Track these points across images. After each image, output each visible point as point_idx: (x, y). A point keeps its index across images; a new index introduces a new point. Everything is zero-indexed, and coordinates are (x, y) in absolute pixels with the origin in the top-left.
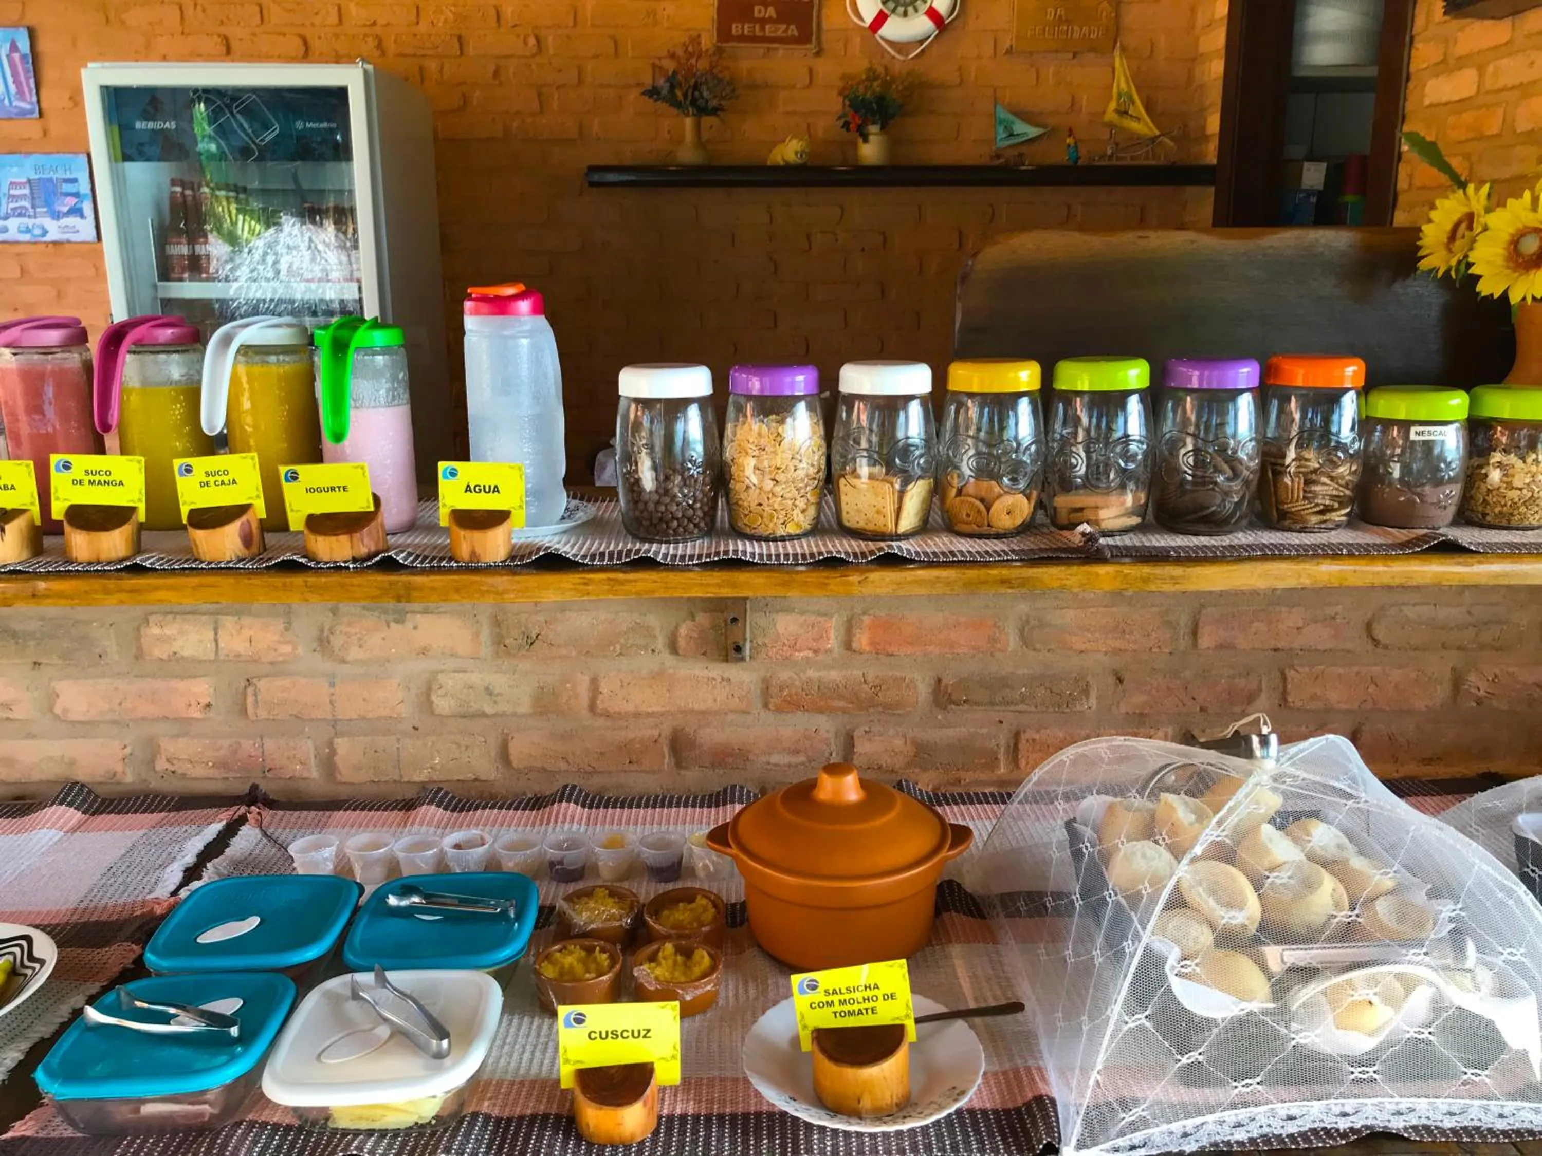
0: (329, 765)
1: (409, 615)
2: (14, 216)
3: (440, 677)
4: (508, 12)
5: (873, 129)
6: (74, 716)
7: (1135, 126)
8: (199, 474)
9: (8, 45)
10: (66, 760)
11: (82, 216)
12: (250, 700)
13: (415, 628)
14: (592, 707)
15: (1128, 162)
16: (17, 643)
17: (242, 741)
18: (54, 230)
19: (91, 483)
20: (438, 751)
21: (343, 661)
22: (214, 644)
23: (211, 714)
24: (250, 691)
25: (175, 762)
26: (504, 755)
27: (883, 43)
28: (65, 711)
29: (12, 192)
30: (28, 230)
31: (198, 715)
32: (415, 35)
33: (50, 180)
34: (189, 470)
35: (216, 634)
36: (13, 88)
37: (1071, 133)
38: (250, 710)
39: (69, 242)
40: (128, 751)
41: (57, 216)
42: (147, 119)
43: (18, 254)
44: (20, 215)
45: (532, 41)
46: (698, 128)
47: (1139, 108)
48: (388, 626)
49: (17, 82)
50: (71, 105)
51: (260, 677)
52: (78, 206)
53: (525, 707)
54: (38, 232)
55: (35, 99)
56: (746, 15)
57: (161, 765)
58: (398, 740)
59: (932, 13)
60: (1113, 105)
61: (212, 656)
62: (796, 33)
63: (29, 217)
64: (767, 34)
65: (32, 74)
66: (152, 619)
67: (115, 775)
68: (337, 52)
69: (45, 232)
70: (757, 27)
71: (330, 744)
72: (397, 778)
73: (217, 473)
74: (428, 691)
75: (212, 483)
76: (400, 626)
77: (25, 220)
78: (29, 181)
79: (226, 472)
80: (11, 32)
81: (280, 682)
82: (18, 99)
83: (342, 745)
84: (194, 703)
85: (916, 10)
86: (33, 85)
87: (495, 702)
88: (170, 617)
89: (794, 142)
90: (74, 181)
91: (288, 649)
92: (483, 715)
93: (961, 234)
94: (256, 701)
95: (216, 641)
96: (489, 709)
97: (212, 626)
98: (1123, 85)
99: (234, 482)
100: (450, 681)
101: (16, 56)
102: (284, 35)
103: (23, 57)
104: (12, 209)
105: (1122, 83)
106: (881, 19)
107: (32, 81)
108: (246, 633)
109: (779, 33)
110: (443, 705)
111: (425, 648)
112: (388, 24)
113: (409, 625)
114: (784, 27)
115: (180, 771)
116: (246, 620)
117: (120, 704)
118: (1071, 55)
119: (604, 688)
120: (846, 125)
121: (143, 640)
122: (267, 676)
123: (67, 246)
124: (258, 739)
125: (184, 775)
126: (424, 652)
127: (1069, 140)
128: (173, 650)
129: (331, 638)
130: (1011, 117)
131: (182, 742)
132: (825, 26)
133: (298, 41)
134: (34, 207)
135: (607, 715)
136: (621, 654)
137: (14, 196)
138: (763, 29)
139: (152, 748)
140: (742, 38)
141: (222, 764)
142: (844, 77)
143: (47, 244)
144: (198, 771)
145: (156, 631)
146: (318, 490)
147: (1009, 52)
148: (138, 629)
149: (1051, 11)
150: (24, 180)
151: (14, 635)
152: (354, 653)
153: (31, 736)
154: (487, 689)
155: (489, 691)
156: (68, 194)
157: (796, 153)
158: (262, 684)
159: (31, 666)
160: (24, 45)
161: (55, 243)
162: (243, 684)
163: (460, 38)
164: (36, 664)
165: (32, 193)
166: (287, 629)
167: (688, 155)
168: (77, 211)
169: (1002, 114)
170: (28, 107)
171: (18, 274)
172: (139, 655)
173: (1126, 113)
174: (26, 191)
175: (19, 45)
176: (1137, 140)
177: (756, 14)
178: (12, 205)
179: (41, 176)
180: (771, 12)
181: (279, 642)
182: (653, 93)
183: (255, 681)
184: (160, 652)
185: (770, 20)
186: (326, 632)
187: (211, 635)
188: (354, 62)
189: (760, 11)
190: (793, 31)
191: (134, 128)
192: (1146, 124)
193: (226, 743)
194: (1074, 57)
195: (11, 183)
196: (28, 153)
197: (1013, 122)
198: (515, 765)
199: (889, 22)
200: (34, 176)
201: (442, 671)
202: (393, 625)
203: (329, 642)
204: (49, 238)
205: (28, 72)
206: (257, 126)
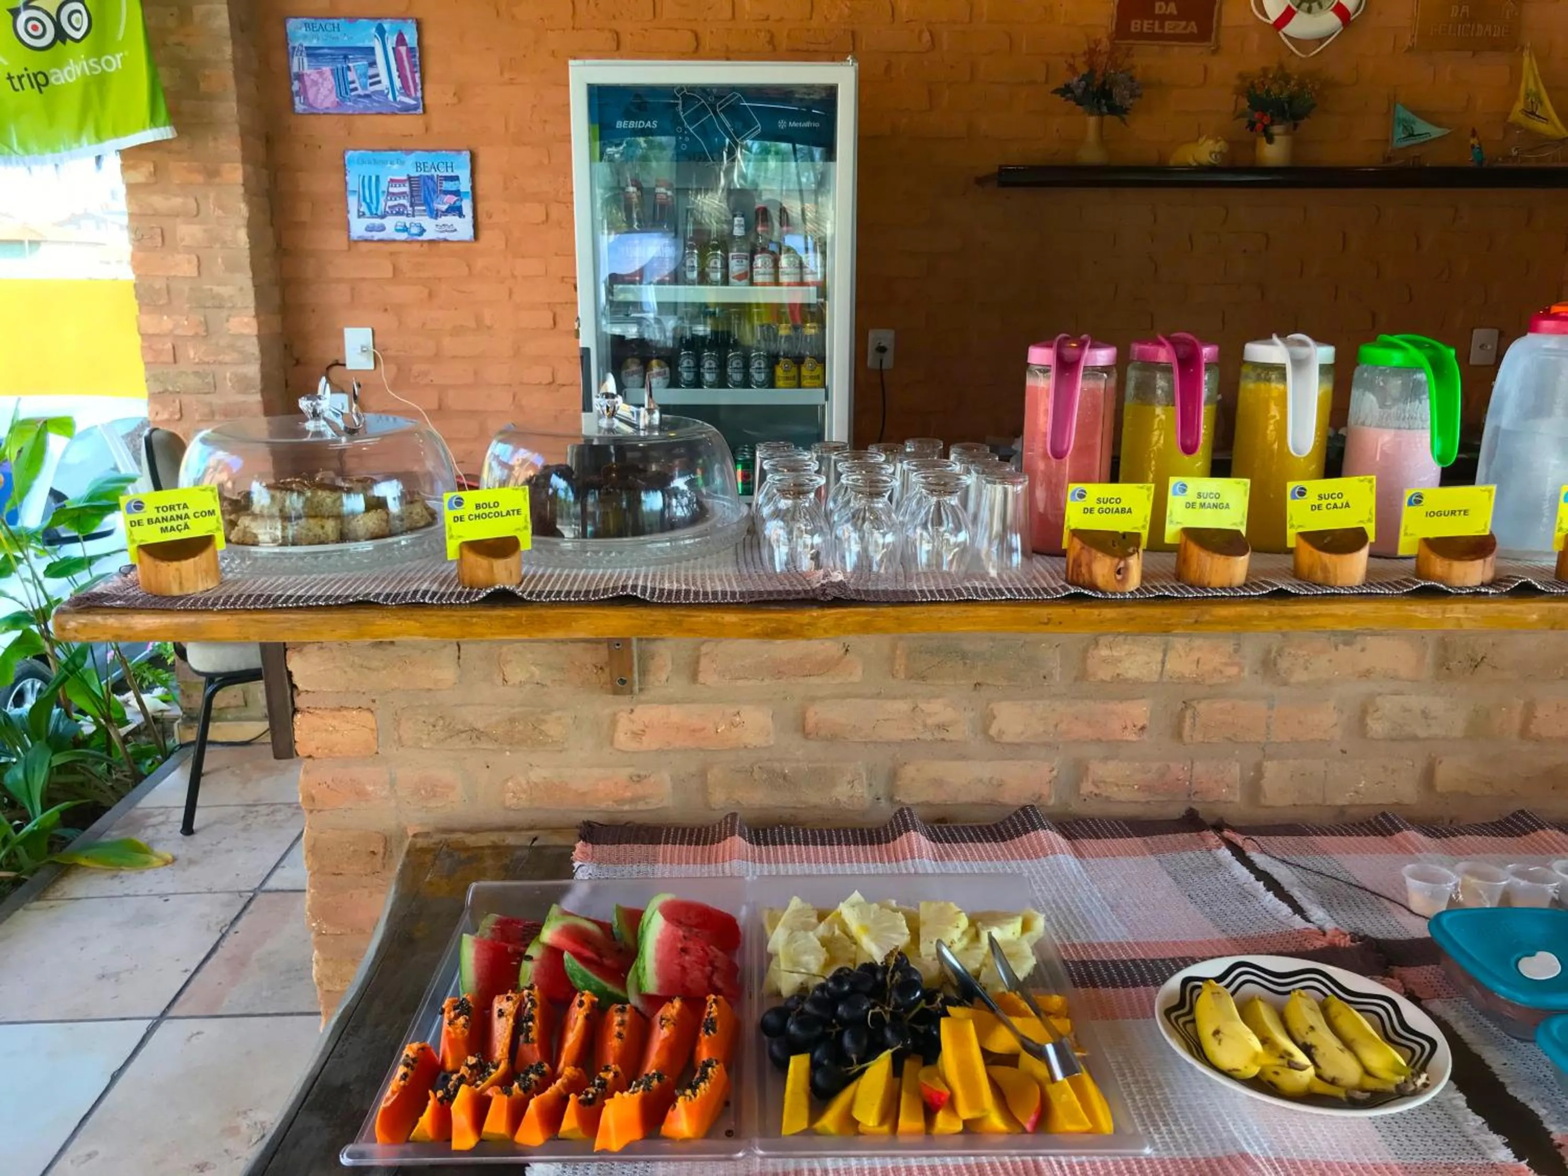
0: (1254, 787)
1: (1359, 638)
2: (392, 214)
3: (1379, 700)
4: (903, 6)
5: (1277, 129)
6: (1006, 739)
7: (1542, 127)
8: (1311, 498)
9: (395, 38)
10: (995, 782)
11: (461, 215)
12: (1188, 722)
13: (1363, 650)
14: (1524, 733)
15: (1533, 164)
16: (965, 664)
17: (1172, 765)
18: (432, 228)
19: (1203, 506)
20: (1364, 775)
21: (1286, 684)
22: (1159, 666)
23: (1145, 737)
24: (1189, 713)
25: (1102, 785)
26: (1428, 777)
27: (1286, 41)
28: (1001, 732)
29: (392, 190)
30: (405, 229)
31: (1133, 738)
32: (809, 30)
33: (431, 178)
34: (1302, 492)
35: (1165, 655)
36: (398, 83)
37: (1474, 134)
38: (1187, 732)
39: (446, 240)
40: (1055, 773)
41: (435, 214)
42: (629, 118)
43: (391, 254)
44: (399, 213)
45: (926, 37)
46: (1101, 126)
47: (1548, 108)
48: (1336, 649)
49: (402, 76)
50: (455, 100)
51: (1199, 700)
52: (458, 204)
53: (1458, 731)
54: (415, 230)
55: (419, 94)
56: (1147, 12)
57: (1087, 787)
58: (1326, 764)
59: (1340, 10)
60: (1519, 106)
61: (1155, 678)
62: (1195, 30)
63: (408, 215)
64: (1167, 31)
65: (417, 69)
66: (1102, 641)
67: (1040, 797)
68: (727, 47)
69: (423, 231)
70: (1157, 23)
71: (1259, 770)
72: (1320, 802)
73: (1331, 496)
74: (1364, 712)
75: (1324, 506)
76: (1347, 648)
77: (402, 219)
78: (409, 178)
79: (1340, 495)
80: (399, 25)
81: (1218, 705)
82: (401, 94)
83: (1271, 768)
84: (1130, 725)
85: (1321, 6)
86: (418, 80)
87: (1429, 726)
88: (1121, 638)
89: (1211, 142)
90: (456, 178)
91: (1233, 671)
92: (1415, 738)
93: (1344, 234)
94: (1194, 724)
95: (1163, 663)
96: (1422, 733)
97: (1163, 647)
98: (1532, 86)
99: (1347, 505)
100: (1388, 705)
101: (403, 49)
102: (676, 30)
103: (410, 50)
104: (390, 207)
105: (1530, 81)
106: (1288, 15)
107: (417, 75)
108: (1195, 655)
109: (1179, 31)
110: (1376, 727)
111: (1368, 670)
112: (782, 19)
113: (1358, 646)
114: (1183, 23)
115: (1104, 794)
116: (1198, 642)
117: (1056, 726)
118: (1470, 53)
119: (1540, 713)
120: (1252, 126)
121: (1089, 661)
122: (1205, 698)
123: (442, 245)
124: (1189, 763)
125: (1107, 798)
126: (1366, 674)
127: (1473, 141)
128: (1118, 671)
129: (1279, 660)
130: (1413, 117)
131: (1112, 765)
132: (1223, 23)
133: (690, 36)
134: (412, 205)
135: (1538, 739)
136: (1562, 678)
137: (393, 194)
138: (1162, 26)
139: (1080, 769)
140: (1142, 36)
141: (1147, 788)
142: (1241, 76)
143: (423, 241)
144: (1124, 795)
145: (1104, 652)
146: (1439, 514)
147: (1410, 49)
148: (1086, 650)
149: (1455, 8)
150: (405, 177)
151: (964, 656)
152: (1300, 676)
153: (963, 757)
154: (1423, 712)
155: (1425, 714)
156: (447, 192)
157: (1211, 153)
158: (1202, 707)
159: (972, 687)
160: (411, 38)
161: (431, 242)
162: (1180, 706)
163: (853, 34)
164: (977, 685)
165: (411, 191)
166: (1236, 651)
167: (1090, 154)
168: (456, 210)
169: (1403, 113)
170: (413, 102)
171: (390, 275)
172: (1082, 675)
173: (1533, 113)
174: (406, 189)
175: (406, 37)
176: (1541, 142)
177: (1157, 11)
178: (390, 203)
179: (422, 173)
180: (1172, 8)
181: (1226, 664)
182: (1065, 91)
183: (1194, 703)
184: (1105, 673)
185: (1171, 17)
186: (1273, 654)
187: (1159, 656)
188: (845, 60)
189: (1161, 7)
190: (1193, 27)
191: (614, 127)
192: (1555, 126)
193: (1155, 766)
194: (1474, 55)
195: (392, 181)
196: (409, 151)
197: (1414, 122)
198: (1439, 789)
199: (1295, 19)
200: (414, 174)
201: (1380, 694)
202: (1341, 647)
203: (1275, 665)
204: (426, 237)
205: (415, 66)
206: (739, 125)
